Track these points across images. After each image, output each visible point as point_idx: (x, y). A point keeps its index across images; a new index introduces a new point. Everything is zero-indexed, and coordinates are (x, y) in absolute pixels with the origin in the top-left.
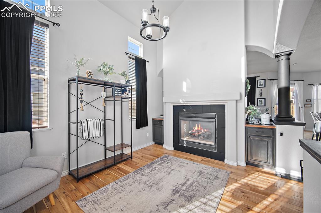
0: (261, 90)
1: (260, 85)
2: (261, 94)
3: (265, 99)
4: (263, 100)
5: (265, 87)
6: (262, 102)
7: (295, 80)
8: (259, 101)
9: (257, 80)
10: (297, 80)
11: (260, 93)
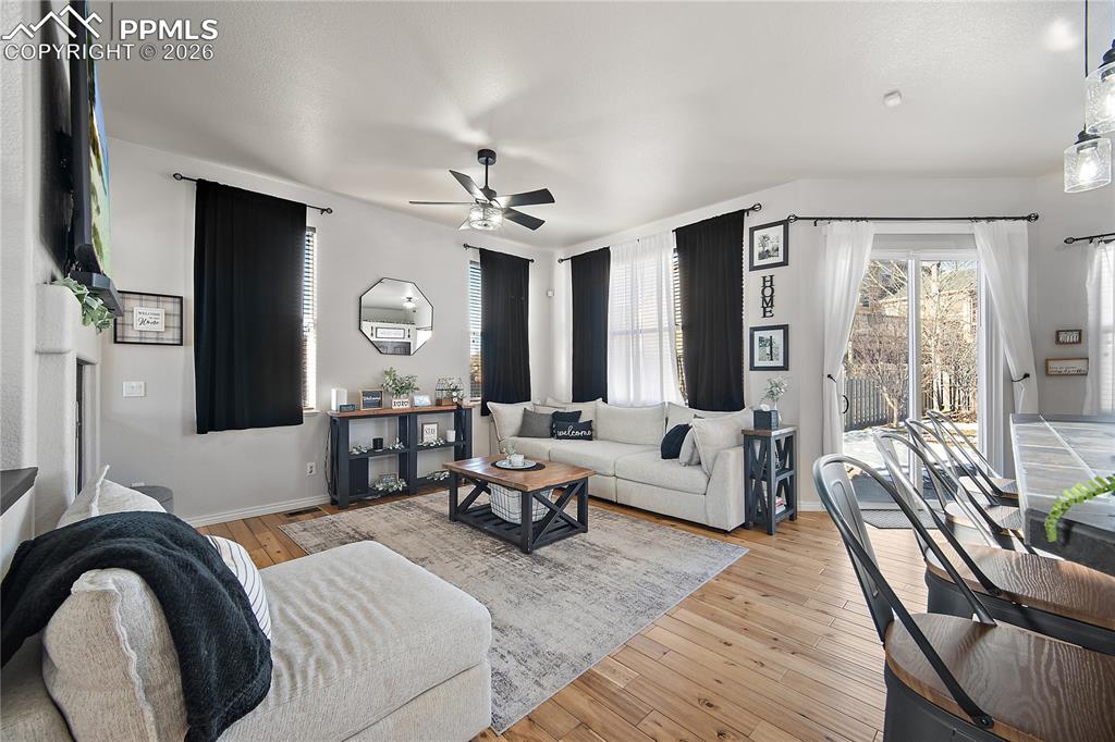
0: (768, 283)
1: (762, 256)
2: (768, 304)
3: (785, 328)
4: (778, 336)
5: (785, 263)
6: (771, 345)
7: (977, 219)
8: (761, 339)
9: (752, 230)
10: (989, 219)
11: (764, 300)
